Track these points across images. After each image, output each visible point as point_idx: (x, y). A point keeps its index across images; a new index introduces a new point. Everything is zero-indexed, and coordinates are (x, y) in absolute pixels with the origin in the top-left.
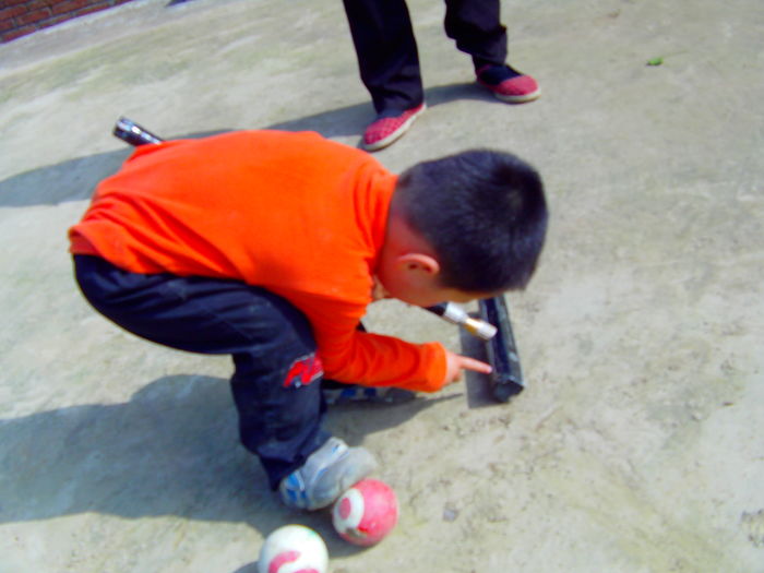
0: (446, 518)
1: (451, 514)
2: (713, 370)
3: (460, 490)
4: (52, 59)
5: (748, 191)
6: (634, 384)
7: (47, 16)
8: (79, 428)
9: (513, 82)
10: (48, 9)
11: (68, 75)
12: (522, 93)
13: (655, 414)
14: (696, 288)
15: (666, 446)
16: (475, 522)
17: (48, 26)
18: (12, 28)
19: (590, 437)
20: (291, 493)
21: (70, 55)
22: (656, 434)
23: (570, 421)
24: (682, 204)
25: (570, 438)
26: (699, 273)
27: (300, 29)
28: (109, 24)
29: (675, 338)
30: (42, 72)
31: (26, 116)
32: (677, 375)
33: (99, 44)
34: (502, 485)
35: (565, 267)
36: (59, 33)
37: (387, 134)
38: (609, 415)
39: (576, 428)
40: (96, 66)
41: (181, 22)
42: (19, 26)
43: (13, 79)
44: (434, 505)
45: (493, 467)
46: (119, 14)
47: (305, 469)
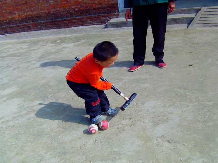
0: (117, 129)
1: (118, 129)
2: (165, 118)
3: (120, 126)
4: (74, 35)
5: (189, 92)
6: (152, 118)
7: (76, 24)
8: (66, 108)
9: (161, 64)
10: (76, 23)
11: (77, 40)
12: (162, 66)
13: (153, 122)
14: (170, 106)
15: (152, 126)
16: (121, 130)
17: (75, 26)
18: (67, 25)
19: (142, 123)
20: (93, 121)
21: (79, 35)
22: (151, 125)
23: (140, 121)
24: (177, 92)
25: (139, 123)
26: (172, 104)
27: (128, 41)
28: (89, 30)
29: (162, 112)
30: (71, 38)
31: (65, 48)
32: (159, 118)
33: (85, 34)
34: (127, 127)
35: (151, 98)
36: (77, 29)
37: (134, 69)
38: (146, 121)
39: (141, 122)
40: (83, 39)
41: (105, 33)
42: (69, 25)
43: (65, 38)
44: (116, 127)
45: (126, 124)
46: (92, 28)
47: (95, 118)
